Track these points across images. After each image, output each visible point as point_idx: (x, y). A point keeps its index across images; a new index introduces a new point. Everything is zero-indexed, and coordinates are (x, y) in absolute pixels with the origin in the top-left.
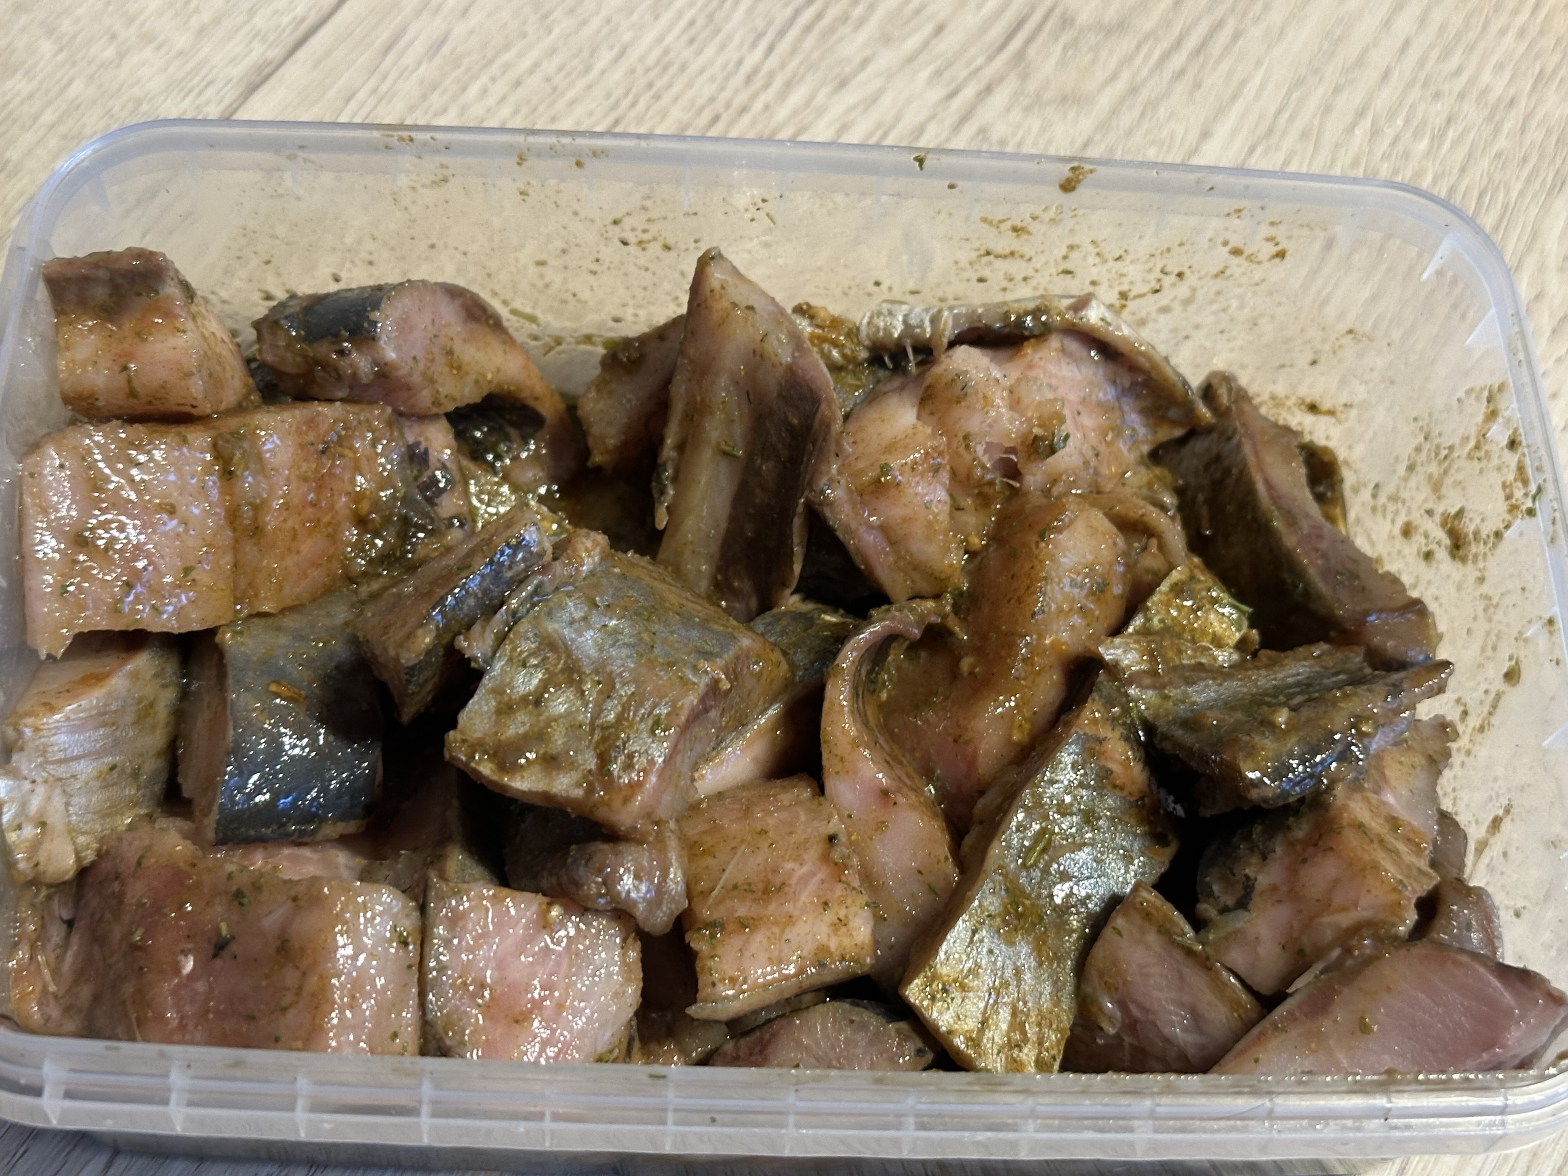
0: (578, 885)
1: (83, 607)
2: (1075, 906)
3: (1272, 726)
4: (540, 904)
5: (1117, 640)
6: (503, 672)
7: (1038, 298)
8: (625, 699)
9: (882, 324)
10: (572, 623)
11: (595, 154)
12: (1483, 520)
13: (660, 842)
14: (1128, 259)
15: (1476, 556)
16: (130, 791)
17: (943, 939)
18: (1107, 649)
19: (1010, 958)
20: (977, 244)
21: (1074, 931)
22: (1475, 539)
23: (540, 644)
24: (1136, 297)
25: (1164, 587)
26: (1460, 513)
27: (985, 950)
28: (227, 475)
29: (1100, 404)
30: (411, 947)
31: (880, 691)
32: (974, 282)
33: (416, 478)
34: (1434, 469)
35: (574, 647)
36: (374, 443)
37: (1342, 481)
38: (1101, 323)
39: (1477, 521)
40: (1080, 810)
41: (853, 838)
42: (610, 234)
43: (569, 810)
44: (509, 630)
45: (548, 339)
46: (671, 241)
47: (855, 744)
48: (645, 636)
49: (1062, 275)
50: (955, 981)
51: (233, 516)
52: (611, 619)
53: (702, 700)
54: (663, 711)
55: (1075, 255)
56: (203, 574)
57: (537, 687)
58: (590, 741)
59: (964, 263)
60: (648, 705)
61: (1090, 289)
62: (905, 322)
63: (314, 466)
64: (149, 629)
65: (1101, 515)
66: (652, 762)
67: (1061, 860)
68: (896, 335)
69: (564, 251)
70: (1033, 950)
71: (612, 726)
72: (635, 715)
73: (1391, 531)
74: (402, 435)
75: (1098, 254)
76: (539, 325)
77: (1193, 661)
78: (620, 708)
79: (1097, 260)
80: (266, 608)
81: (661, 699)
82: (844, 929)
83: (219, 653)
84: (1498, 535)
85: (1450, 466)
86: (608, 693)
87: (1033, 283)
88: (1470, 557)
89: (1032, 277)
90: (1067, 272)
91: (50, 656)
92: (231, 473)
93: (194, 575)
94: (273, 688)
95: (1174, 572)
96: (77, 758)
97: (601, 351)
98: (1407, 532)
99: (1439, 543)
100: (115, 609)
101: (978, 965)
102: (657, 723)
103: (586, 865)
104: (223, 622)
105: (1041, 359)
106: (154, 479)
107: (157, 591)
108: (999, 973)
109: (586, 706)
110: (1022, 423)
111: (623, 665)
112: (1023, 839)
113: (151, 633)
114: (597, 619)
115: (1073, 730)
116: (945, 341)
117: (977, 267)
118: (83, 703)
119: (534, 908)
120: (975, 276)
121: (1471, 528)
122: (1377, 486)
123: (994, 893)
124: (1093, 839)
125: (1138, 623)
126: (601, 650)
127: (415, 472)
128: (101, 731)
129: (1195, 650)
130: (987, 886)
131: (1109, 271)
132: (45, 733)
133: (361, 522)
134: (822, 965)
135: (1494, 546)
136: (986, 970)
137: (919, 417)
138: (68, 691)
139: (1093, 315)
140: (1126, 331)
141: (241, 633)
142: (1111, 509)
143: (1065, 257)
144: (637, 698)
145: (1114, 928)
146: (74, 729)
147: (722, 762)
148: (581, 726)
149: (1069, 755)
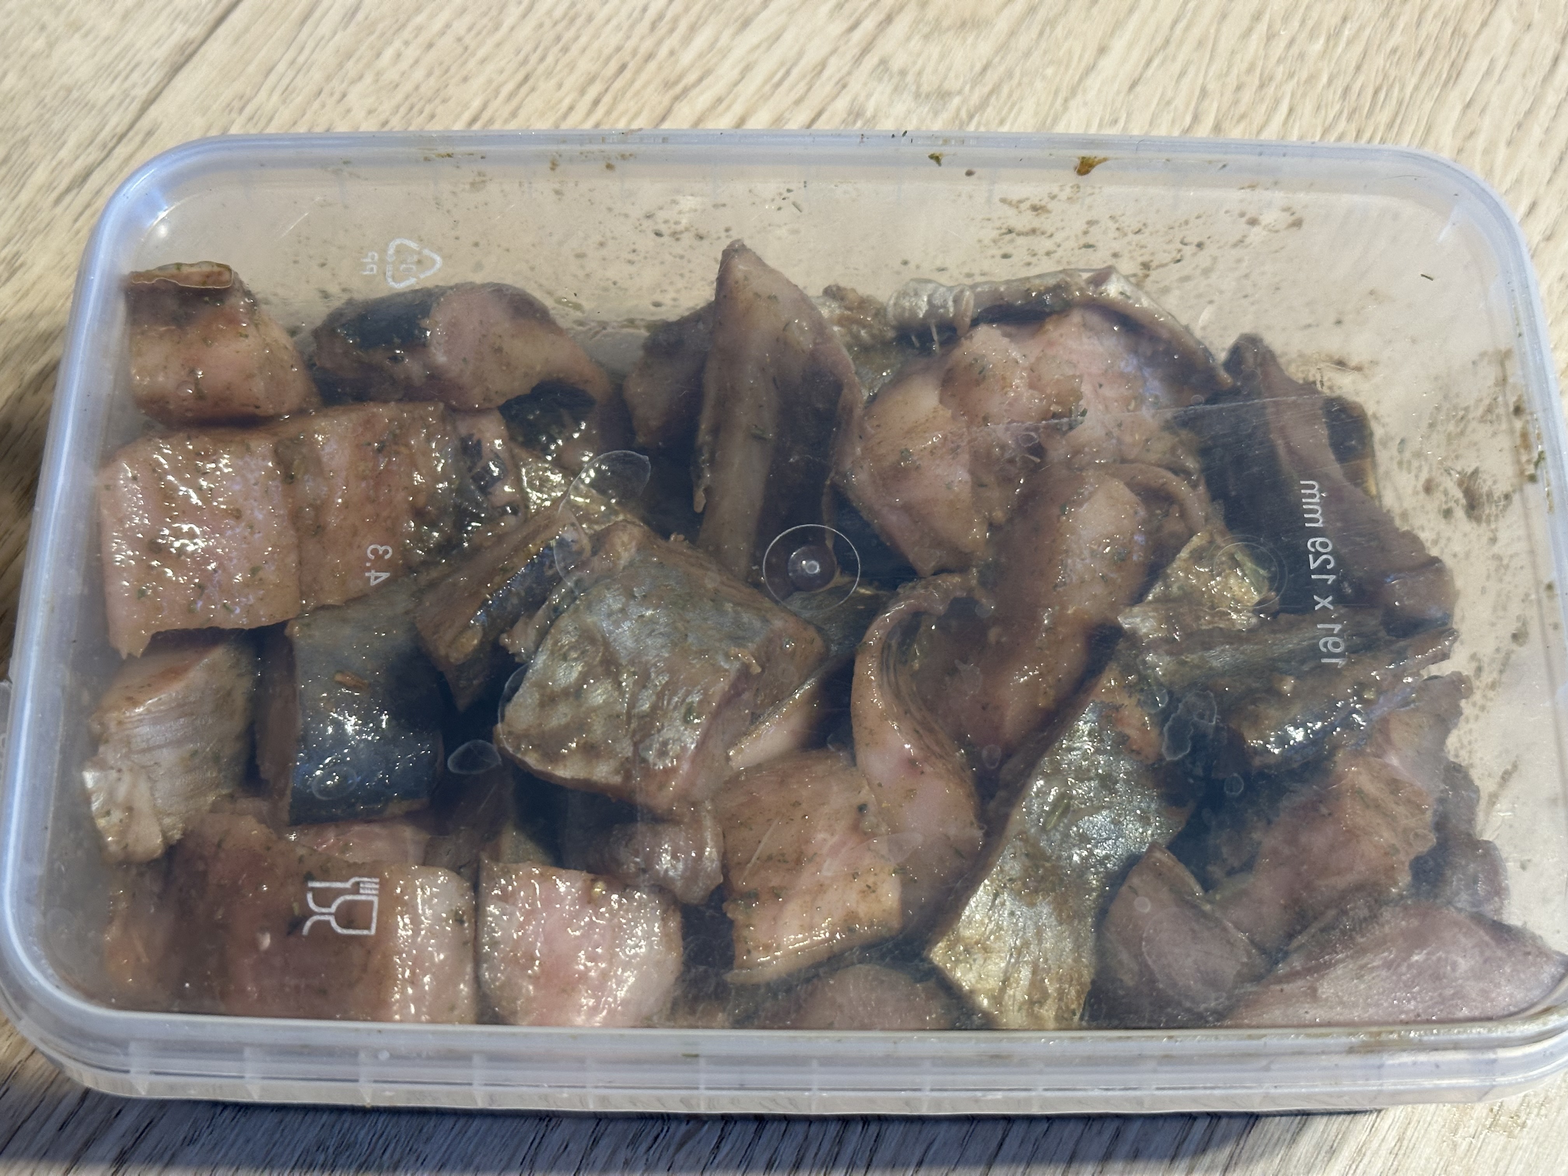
0: (619, 864)
1: (159, 609)
2: (1094, 866)
3: (1279, 695)
4: (585, 881)
5: (1136, 609)
6: (546, 666)
7: (1061, 272)
8: (659, 688)
9: (907, 304)
10: (610, 615)
11: (623, 157)
12: (1495, 482)
13: (696, 822)
14: (1147, 231)
15: (1489, 515)
16: (211, 774)
17: (967, 903)
18: (1126, 618)
19: (1031, 919)
20: (998, 224)
21: (1093, 890)
22: (1488, 501)
23: (580, 636)
24: (1158, 267)
25: (1184, 554)
26: (1476, 472)
27: (1006, 912)
28: (289, 479)
29: (1122, 375)
30: (466, 925)
31: (913, 661)
32: (998, 259)
33: (470, 469)
34: (1451, 427)
35: (611, 639)
36: (429, 439)
37: (1371, 434)
38: (1120, 297)
39: (1489, 483)
40: (1098, 774)
41: (884, 805)
42: (643, 227)
43: (609, 795)
44: (551, 625)
45: (593, 324)
46: (702, 232)
47: (884, 717)
48: (679, 625)
49: (1084, 250)
50: (977, 943)
51: (295, 517)
52: (647, 609)
53: (734, 686)
54: (696, 698)
55: (1093, 229)
56: (270, 573)
57: (578, 679)
58: (627, 730)
59: (986, 241)
60: (681, 693)
61: (1111, 262)
62: (930, 302)
63: (371, 465)
64: (222, 626)
65: (1122, 486)
66: (684, 749)
67: (1081, 823)
68: (921, 316)
69: (602, 244)
70: (1054, 909)
71: (647, 716)
72: (669, 703)
73: (1415, 487)
74: (455, 428)
75: (1118, 229)
76: (583, 312)
77: (1211, 627)
78: (654, 697)
79: (1117, 234)
80: (330, 601)
81: (695, 686)
82: (873, 895)
83: (288, 644)
84: (1507, 497)
85: (1466, 427)
86: (644, 681)
87: (1056, 256)
88: (1484, 517)
89: (1055, 252)
90: (1088, 246)
91: (130, 655)
92: (292, 477)
93: (261, 574)
94: (339, 677)
95: (1194, 538)
96: (160, 747)
97: (644, 333)
98: (1429, 488)
99: (1457, 502)
100: (190, 610)
101: (1000, 928)
102: (689, 711)
103: (626, 846)
104: (291, 616)
105: (1061, 335)
106: (220, 487)
107: (228, 590)
108: (1021, 933)
109: (623, 697)
110: (1041, 400)
111: (658, 655)
112: (1043, 804)
113: (223, 630)
114: (634, 610)
115: (1091, 699)
116: (968, 320)
117: (1000, 244)
118: (163, 696)
119: (579, 884)
120: (999, 253)
121: (1485, 489)
122: (1403, 441)
123: (1015, 857)
124: (1111, 802)
125: (1158, 590)
126: (637, 641)
127: (469, 463)
128: (182, 720)
129: (1213, 616)
130: (1008, 853)
131: (1129, 243)
132: (129, 726)
133: (419, 514)
134: (851, 930)
135: (1505, 507)
136: (1007, 931)
137: (941, 401)
138: (149, 685)
139: (1113, 289)
140: (1145, 302)
141: (308, 625)
142: (1132, 478)
143: (1086, 233)
144: (670, 688)
145: (1130, 887)
146: (155, 721)
147: (759, 737)
148: (618, 716)
149: (1085, 723)
